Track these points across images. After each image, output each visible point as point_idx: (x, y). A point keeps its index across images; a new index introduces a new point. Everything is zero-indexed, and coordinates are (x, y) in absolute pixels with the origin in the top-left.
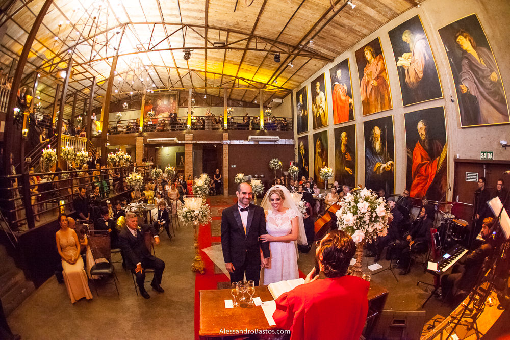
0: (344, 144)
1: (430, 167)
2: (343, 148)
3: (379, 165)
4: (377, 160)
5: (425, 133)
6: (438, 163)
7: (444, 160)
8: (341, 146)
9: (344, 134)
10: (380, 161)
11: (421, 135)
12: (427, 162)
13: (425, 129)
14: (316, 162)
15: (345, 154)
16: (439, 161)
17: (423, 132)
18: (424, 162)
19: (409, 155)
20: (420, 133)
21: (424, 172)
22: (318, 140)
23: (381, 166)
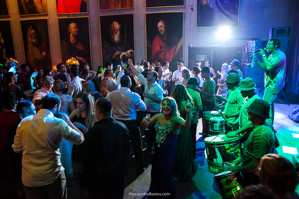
0: (73, 35)
1: (168, 53)
2: (72, 39)
3: (118, 53)
4: (116, 49)
5: (164, 30)
6: (175, 50)
7: (180, 49)
8: (69, 37)
9: (73, 25)
10: (120, 50)
11: (160, 31)
12: (165, 50)
13: (165, 27)
14: (30, 53)
15: (75, 44)
16: (175, 49)
17: (163, 29)
18: (162, 50)
19: (148, 45)
20: (159, 30)
21: (163, 57)
22: (31, 28)
23: (121, 54)
